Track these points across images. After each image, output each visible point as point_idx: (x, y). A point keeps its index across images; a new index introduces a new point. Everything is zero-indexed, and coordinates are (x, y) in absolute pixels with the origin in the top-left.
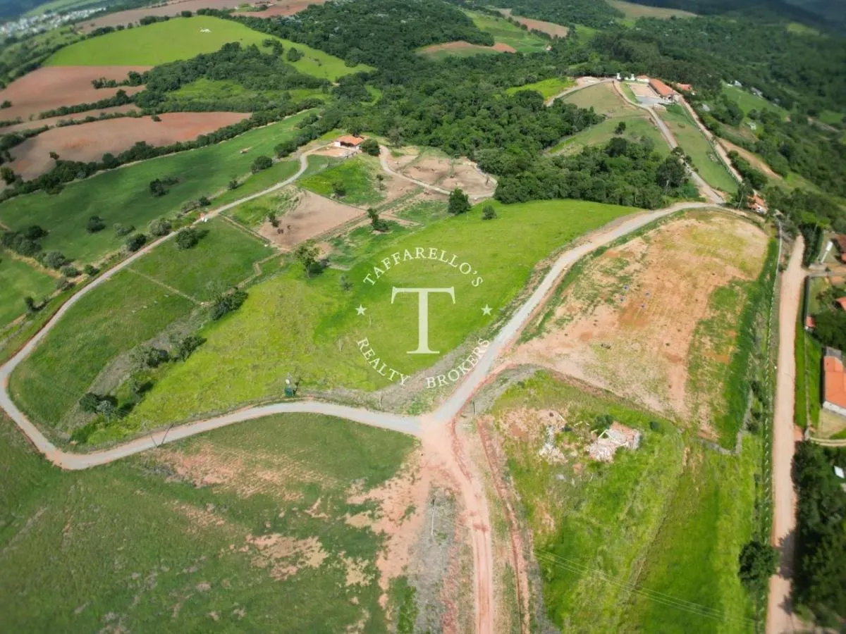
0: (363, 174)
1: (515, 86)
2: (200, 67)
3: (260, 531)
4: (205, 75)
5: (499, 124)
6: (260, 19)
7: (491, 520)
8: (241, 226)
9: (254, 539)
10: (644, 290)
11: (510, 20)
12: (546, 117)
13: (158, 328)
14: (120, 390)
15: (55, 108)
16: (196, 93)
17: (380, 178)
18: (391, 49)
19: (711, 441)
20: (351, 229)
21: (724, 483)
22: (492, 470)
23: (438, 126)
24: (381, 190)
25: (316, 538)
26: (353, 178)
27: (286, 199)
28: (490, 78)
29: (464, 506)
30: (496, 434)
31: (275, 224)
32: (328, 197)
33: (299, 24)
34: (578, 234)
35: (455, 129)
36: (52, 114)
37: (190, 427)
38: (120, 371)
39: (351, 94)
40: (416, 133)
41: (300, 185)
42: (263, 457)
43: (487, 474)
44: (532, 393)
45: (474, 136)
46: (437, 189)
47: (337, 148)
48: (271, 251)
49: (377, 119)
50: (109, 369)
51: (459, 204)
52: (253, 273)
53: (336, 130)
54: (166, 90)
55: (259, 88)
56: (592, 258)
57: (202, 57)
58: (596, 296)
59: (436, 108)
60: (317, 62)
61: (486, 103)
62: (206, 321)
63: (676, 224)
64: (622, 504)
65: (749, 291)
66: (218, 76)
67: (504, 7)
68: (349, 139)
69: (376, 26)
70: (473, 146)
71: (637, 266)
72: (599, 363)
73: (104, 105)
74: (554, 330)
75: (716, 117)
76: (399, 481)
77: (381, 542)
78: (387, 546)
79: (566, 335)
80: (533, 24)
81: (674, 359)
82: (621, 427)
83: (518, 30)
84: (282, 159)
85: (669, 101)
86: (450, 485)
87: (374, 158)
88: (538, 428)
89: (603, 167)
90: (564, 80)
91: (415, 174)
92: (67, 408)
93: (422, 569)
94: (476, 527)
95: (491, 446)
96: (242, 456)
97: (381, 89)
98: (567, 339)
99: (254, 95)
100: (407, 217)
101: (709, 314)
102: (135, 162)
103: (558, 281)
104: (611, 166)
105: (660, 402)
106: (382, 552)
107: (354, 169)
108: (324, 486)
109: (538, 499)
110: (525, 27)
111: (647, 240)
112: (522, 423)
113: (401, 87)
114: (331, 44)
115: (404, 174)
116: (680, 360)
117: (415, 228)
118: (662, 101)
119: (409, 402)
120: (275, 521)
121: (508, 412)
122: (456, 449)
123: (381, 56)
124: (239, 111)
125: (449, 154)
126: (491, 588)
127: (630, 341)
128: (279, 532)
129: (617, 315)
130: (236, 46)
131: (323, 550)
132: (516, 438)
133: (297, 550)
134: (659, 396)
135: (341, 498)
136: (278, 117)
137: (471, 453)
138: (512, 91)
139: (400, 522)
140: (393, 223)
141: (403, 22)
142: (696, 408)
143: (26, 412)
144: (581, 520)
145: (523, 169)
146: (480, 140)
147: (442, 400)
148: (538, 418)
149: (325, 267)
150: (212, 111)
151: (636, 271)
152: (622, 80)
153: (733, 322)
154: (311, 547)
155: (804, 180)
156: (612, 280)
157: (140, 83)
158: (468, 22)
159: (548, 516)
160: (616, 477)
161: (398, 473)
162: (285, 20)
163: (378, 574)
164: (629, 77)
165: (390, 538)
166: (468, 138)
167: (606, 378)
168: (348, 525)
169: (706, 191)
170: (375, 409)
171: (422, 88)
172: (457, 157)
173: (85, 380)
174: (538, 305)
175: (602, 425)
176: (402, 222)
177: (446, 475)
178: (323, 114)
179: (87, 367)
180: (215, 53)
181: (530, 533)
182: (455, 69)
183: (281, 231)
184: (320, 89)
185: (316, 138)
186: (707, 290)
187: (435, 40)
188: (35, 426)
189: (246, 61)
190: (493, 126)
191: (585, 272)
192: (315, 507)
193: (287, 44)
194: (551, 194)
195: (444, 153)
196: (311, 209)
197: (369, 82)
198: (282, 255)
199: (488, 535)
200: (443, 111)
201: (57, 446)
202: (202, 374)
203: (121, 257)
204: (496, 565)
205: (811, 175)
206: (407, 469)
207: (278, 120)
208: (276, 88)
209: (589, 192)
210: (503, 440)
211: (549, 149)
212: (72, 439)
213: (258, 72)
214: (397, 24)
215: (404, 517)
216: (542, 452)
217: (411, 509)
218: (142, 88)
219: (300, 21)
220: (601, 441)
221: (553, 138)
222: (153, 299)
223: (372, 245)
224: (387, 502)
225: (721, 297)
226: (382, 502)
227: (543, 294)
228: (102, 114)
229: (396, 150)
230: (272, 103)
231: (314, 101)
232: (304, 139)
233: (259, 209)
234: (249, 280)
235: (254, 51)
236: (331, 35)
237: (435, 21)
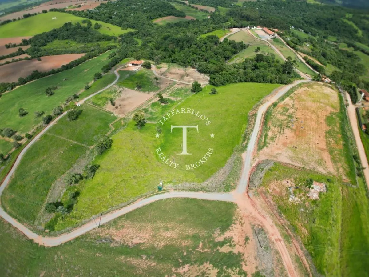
0: (147, 78)
1: (204, 34)
2: (54, 35)
3: (178, 266)
4: (57, 38)
5: (202, 51)
6: (79, 11)
7: (281, 235)
8: (97, 107)
9: (176, 270)
10: (300, 121)
11: (190, 6)
13: (72, 162)
14: (63, 198)
16: (55, 46)
17: (156, 79)
18: (141, 21)
19: (348, 183)
20: (149, 104)
21: (358, 200)
22: (273, 212)
23: (174, 54)
24: (157, 84)
25: (208, 262)
26: (143, 80)
27: (115, 92)
28: (191, 31)
29: (268, 231)
30: (268, 195)
31: (113, 104)
32: (134, 89)
33: (97, 12)
34: (261, 98)
35: (182, 54)
37: (113, 214)
38: (60, 188)
39: (128, 42)
40: (165, 57)
41: (119, 85)
42: (162, 225)
43: (271, 214)
44: (276, 173)
45: (192, 57)
46: (182, 82)
47: (131, 66)
48: (115, 118)
49: (145, 52)
50: (54, 188)
51: (196, 88)
52: (110, 129)
53: (126, 59)
54: (40, 46)
55: (84, 42)
56: (273, 108)
57: (55, 30)
58: (281, 125)
59: (171, 45)
60: (108, 29)
61: (194, 42)
62: (95, 156)
63: (300, 90)
64: (330, 217)
65: (339, 117)
66: (63, 38)
68: (136, 62)
69: (133, 11)
70: (193, 62)
71: (292, 110)
72: (295, 155)
73: (12, 55)
74: (271, 142)
75: (293, 42)
76: (235, 226)
77: (241, 258)
78: (244, 259)
79: (277, 144)
80: (200, 7)
81: (323, 150)
82: (317, 183)
83: (194, 10)
84: (106, 74)
85: (273, 37)
86: (259, 223)
87: (149, 70)
88: (284, 189)
89: (256, 67)
90: (224, 30)
91: (170, 76)
92: (37, 212)
93: (264, 266)
94: (276, 240)
95: (268, 201)
96: (149, 227)
97: (141, 39)
98: (278, 146)
99: (82, 45)
100: (174, 96)
101: (328, 128)
102: (34, 81)
103: (263, 120)
104: (260, 66)
105: (324, 169)
106: (243, 262)
107: (142, 76)
109: (297, 222)
110: (197, 8)
111: (292, 98)
112: (277, 188)
113: (150, 37)
114: (114, 20)
115: (165, 76)
116: (325, 149)
117: (180, 101)
118: (271, 37)
119: (222, 186)
120: (183, 257)
121: (269, 184)
122: (254, 206)
123: (137, 24)
125: (182, 66)
127: (303, 144)
128: (188, 263)
129: (293, 133)
130: (70, 24)
131: (215, 268)
132: (277, 195)
133: (202, 271)
134: (323, 167)
135: (212, 239)
136: (97, 54)
137: (261, 206)
138: (204, 36)
139: (245, 246)
140: (168, 99)
141: (145, 8)
142: (338, 170)
144: (317, 227)
145: (222, 71)
146: (195, 59)
147: (237, 183)
148: (283, 184)
149: (145, 123)
150: (64, 54)
151: (293, 112)
152: (250, 29)
153: (338, 130)
154: (208, 268)
155: (333, 66)
156: (285, 117)
157: (27, 44)
158: (173, 8)
159: (303, 229)
160: (324, 206)
161: (233, 222)
162: (90, 11)
163: (245, 274)
164: (253, 27)
165: (243, 255)
166: (190, 58)
167: (300, 162)
168: (221, 253)
169: (302, 75)
170: (207, 191)
172: (186, 67)
173: (42, 195)
174: (258, 132)
175: (309, 183)
176: (172, 99)
177: (255, 219)
178: (118, 52)
180: (61, 28)
181: (299, 238)
182: (172, 28)
183: (117, 108)
184: (113, 40)
185: (118, 63)
186: (323, 118)
187: (160, 16)
188: (23, 224)
189: (75, 30)
190: (199, 52)
191: (273, 115)
192: (200, 246)
193: (94, 22)
194: (237, 81)
196: (128, 96)
197: (135, 36)
198: (121, 119)
199: (282, 242)
200: (175, 47)
201: (38, 234)
202: (106, 184)
203: (42, 128)
204: (291, 256)
205: (336, 64)
206: (237, 219)
207: (97, 56)
208: (92, 42)
209: (255, 79)
210: (272, 197)
211: (228, 61)
212: (45, 229)
213: (82, 35)
214: (142, 10)
215: (245, 243)
216: (291, 200)
217: (247, 239)
218: (29, 46)
219: (97, 11)
220: (312, 191)
221: (229, 56)
222: (65, 147)
223: (163, 110)
224: (234, 237)
225: (329, 120)
226: (232, 237)
227: (258, 127)
228: (13, 60)
229: (158, 66)
230: (93, 48)
231: (112, 46)
232: (114, 63)
233: (103, 98)
234: (109, 133)
235: (78, 26)
236: (113, 16)
237: (159, 8)
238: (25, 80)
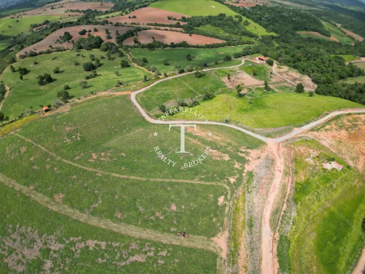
0: (265, 71)
1: (335, 54)
2: (209, 20)
4: (210, 24)
5: (324, 66)
6: (235, 6)
7: (284, 170)
8: (217, 76)
10: (361, 131)
11: (339, 29)
12: (344, 68)
15: (153, 22)
16: (206, 29)
17: (271, 73)
18: (286, 29)
20: (256, 87)
22: (288, 158)
23: (299, 61)
24: (270, 78)
25: (228, 154)
26: (261, 71)
27: (234, 72)
28: (325, 48)
29: (276, 164)
30: (293, 150)
31: (229, 79)
32: (250, 74)
33: (251, 11)
34: (343, 108)
35: (305, 64)
36: (152, 25)
37: (193, 122)
39: (266, 42)
40: (289, 62)
41: (240, 68)
42: (216, 133)
43: (286, 159)
44: (309, 144)
45: (313, 68)
46: (292, 83)
47: (257, 60)
48: (225, 87)
49: (275, 53)
50: (169, 102)
51: (300, 89)
52: (218, 91)
53: (257, 54)
54: (194, 26)
55: (230, 33)
56: (345, 115)
57: (210, 17)
58: (342, 127)
59: (300, 54)
60: (255, 28)
61: (321, 57)
62: (201, 100)
64: (329, 182)
66: (215, 25)
67: (339, 23)
68: (263, 57)
69: (282, 18)
70: (311, 72)
72: (336, 146)
73: (171, 26)
74: (324, 131)
77: (248, 162)
80: (349, 33)
82: (337, 163)
83: (342, 34)
84: (235, 59)
86: (273, 157)
87: (270, 67)
88: (308, 153)
90: (355, 56)
91: (285, 76)
92: (154, 108)
93: (258, 172)
94: (278, 170)
95: (290, 153)
97: (279, 43)
98: (327, 135)
99: (228, 35)
100: (278, 89)
102: (181, 48)
103: (330, 119)
106: (247, 164)
107: (262, 68)
108: (233, 144)
109: (301, 171)
110: (345, 33)
112: (303, 150)
113: (287, 44)
114: (262, 22)
115: (281, 75)
117: (280, 93)
121: (299, 146)
122: (278, 150)
123: (281, 31)
124: (221, 39)
125: (301, 72)
126: (278, 186)
127: (350, 143)
128: (217, 150)
129: (348, 135)
130: (224, 15)
131: (229, 157)
132: (299, 153)
133: (221, 155)
135: (238, 148)
136: (236, 44)
137: (283, 152)
138: (333, 56)
139: (255, 159)
140: (272, 89)
141: (294, 19)
143: (141, 105)
144: (314, 181)
145: (329, 83)
146: (315, 70)
147: (277, 136)
148: (309, 151)
149: (244, 96)
150: (211, 37)
151: (360, 124)
154: (226, 156)
156: (350, 124)
157: (185, 21)
158: (321, 25)
159: (303, 176)
160: (330, 175)
161: (258, 149)
162: (245, 9)
163: (244, 168)
165: (250, 162)
166: (310, 68)
167: (337, 150)
168: (238, 155)
170: (254, 132)
171: (296, 46)
172: (304, 74)
174: (320, 123)
175: (330, 160)
176: (276, 90)
178: (253, 47)
179: (162, 99)
180: (216, 16)
181: (295, 178)
182: (311, 43)
183: (230, 81)
184: (254, 38)
185: (249, 55)
187: (306, 29)
188: (143, 109)
189: (227, 21)
190: (321, 66)
191: (341, 119)
192: (229, 148)
193: (244, 19)
194: (337, 95)
195: (299, 72)
196: (243, 77)
197: (274, 40)
198: (229, 89)
200: (302, 56)
201: (149, 116)
203: (175, 74)
204: (281, 181)
207: (236, 46)
208: (236, 34)
209: (353, 98)
210: (294, 152)
211: (342, 80)
212: (154, 116)
213: (231, 27)
214: (291, 19)
216: (307, 160)
217: (259, 158)
218: (186, 23)
219: (251, 10)
220: (328, 164)
221: (344, 76)
222: (184, 88)
223: (263, 94)
226: (251, 153)
227: (323, 121)
228: (171, 29)
229: (280, 66)
230: (234, 39)
231: (250, 42)
232: (245, 54)
233: (224, 72)
234: (217, 93)
235: (231, 18)
236: (263, 18)
237: (307, 22)
238: (175, 45)
